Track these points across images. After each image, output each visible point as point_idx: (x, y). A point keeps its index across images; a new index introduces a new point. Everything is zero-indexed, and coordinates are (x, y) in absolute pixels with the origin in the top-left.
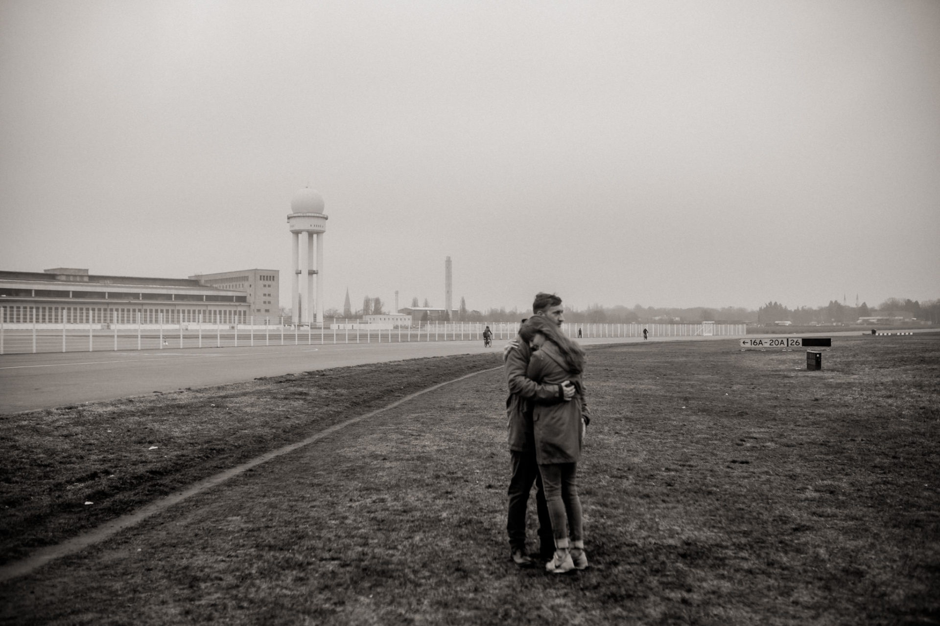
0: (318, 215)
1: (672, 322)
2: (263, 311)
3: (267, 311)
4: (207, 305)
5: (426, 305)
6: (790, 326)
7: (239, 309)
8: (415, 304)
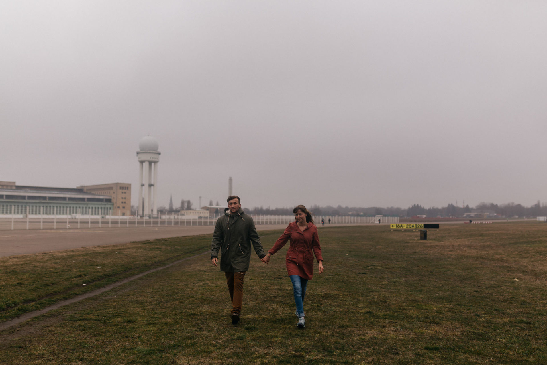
0: (154, 152)
1: (358, 215)
2: (121, 208)
3: (124, 207)
4: (87, 204)
5: (217, 205)
6: (425, 217)
7: (107, 206)
8: (211, 204)
